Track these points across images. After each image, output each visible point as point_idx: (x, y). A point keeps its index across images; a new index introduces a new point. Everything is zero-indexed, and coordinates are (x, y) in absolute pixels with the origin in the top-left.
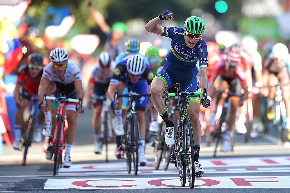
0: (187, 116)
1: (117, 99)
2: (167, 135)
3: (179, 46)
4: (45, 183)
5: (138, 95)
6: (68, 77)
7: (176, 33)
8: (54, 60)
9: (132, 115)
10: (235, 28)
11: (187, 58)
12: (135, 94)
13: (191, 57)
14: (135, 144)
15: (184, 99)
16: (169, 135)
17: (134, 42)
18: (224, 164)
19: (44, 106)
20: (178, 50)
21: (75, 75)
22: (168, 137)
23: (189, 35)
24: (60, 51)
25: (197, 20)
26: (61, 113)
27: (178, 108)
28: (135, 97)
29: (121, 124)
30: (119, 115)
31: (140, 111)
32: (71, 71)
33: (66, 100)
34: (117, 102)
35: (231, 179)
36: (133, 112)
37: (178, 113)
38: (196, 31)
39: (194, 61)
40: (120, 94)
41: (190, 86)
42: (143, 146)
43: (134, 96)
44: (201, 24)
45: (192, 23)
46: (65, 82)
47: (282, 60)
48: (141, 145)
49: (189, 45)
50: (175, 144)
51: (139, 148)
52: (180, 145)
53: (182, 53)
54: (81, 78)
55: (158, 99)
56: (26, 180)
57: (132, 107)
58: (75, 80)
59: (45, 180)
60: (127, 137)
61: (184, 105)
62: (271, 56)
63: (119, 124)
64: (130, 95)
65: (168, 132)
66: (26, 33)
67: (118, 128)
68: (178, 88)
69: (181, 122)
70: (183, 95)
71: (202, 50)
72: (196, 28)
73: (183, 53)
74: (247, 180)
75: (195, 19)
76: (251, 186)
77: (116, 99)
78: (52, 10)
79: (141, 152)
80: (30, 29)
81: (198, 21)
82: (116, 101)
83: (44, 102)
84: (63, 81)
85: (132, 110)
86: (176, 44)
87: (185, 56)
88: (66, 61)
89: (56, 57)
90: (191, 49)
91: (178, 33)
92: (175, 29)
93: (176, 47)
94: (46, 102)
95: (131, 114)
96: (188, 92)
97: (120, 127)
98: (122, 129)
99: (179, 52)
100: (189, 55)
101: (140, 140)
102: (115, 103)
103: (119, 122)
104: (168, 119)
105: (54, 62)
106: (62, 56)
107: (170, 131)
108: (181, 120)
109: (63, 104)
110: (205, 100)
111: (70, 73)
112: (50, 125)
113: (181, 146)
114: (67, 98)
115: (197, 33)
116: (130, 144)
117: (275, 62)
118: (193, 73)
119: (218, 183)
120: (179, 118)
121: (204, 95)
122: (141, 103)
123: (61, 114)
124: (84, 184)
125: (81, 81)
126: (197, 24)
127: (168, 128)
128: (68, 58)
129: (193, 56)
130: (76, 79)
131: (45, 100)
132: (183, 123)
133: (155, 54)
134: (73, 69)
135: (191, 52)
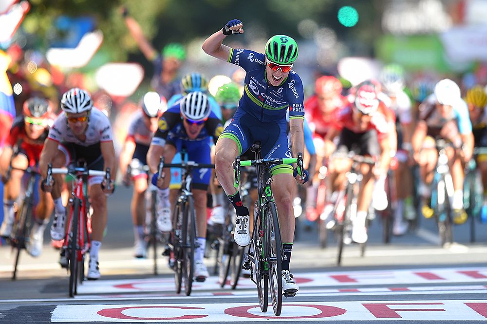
0: (271, 197)
1: (162, 171)
2: (237, 228)
3: (257, 83)
4: (51, 312)
5: (197, 165)
6: (91, 135)
7: (252, 61)
8: (68, 111)
9: (186, 198)
10: (371, 53)
11: (270, 103)
12: (192, 163)
13: (276, 102)
14: (189, 246)
15: (266, 170)
16: (241, 230)
17: (196, 78)
18: (353, 280)
19: (49, 185)
20: (256, 90)
21: (102, 132)
22: (239, 233)
23: (272, 66)
24: (78, 96)
25: (284, 40)
26: (78, 194)
27: (256, 185)
28: (192, 169)
29: (168, 211)
30: (165, 198)
31: (199, 191)
32: (96, 125)
33: (86, 173)
34: (163, 176)
35: (364, 305)
36: (187, 193)
37: (256, 193)
38: (281, 58)
39: (282, 108)
40: (166, 162)
41: (276, 148)
42: (202, 249)
43: (191, 166)
44: (291, 48)
45: (276, 46)
46: (86, 144)
47: (450, 107)
48: (199, 247)
49: (271, 81)
50: (251, 244)
51: (196, 252)
52: (258, 244)
53: (262, 94)
54: (112, 137)
55: (227, 172)
56: (20, 307)
57: (186, 184)
58: (102, 140)
59: (53, 308)
60: (177, 234)
61: (266, 180)
62: (432, 99)
63: (165, 211)
64: (183, 165)
65: (240, 224)
66: (21, 61)
67: (163, 219)
68: (257, 152)
69: (260, 207)
70: (264, 163)
71: (294, 90)
72: (282, 54)
73: (264, 95)
74: (391, 307)
75: (282, 39)
76: (399, 316)
77: (160, 170)
78: (63, 22)
79: (199, 259)
80: (26, 54)
81: (285, 42)
82: (162, 174)
83: (49, 178)
84: (84, 141)
85: (186, 190)
86: (252, 80)
87: (268, 100)
88: (88, 111)
89: (72, 105)
90: (276, 88)
91: (257, 60)
92: (251, 54)
93: (253, 84)
94: (53, 179)
95: (185, 195)
96: (273, 159)
97: (165, 216)
98: (169, 221)
99: (258, 94)
100: (274, 98)
101: (197, 240)
102: (159, 177)
103: (165, 209)
104: (240, 204)
105: (68, 113)
106: (81, 104)
107: (243, 223)
108: (260, 204)
109: (81, 180)
110: (299, 172)
111: (94, 128)
112: (63, 219)
113: (260, 247)
114: (87, 170)
115: (284, 63)
116: (181, 246)
117: (439, 109)
118: (281, 128)
119: (342, 311)
120: (258, 201)
121: (299, 164)
122: (201, 176)
123: (77, 197)
124: (117, 313)
125: (111, 142)
126: (283, 48)
127: (240, 217)
128: (92, 106)
129: (280, 100)
130: (104, 138)
131: (51, 174)
132: (264, 208)
133: (233, 95)
134: (99, 122)
135: (276, 94)
